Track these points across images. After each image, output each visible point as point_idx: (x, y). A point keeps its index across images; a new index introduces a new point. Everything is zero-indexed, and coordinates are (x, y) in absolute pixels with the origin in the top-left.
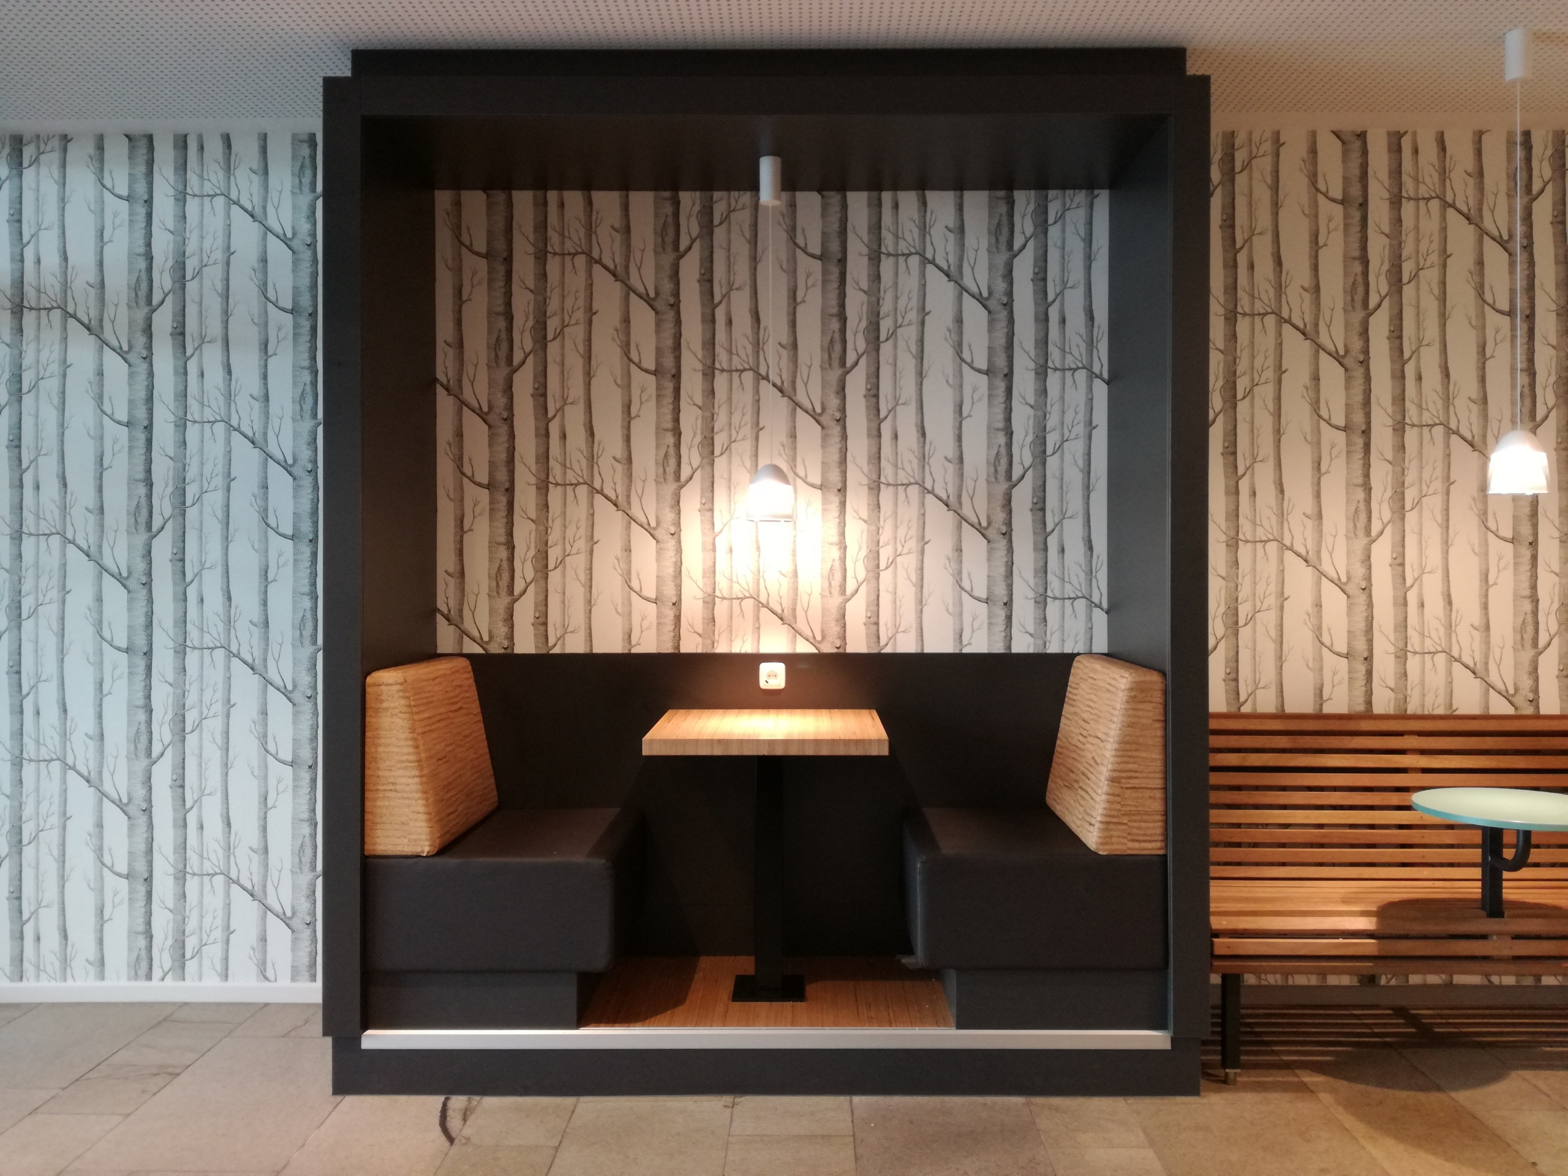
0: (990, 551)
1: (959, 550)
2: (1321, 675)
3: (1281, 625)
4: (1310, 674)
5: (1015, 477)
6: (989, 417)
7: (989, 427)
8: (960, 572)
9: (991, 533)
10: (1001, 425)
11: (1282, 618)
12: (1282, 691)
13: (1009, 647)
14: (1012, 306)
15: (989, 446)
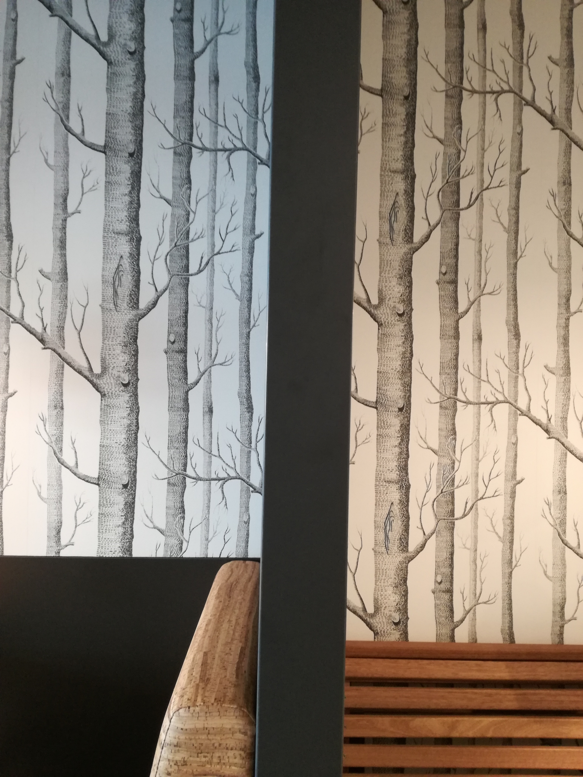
0: (105, 410)
1: (59, 407)
2: (563, 586)
3: (512, 518)
4: (549, 585)
5: (143, 304)
6: (107, 215)
7: (106, 230)
8: (59, 439)
9: (106, 383)
10: (124, 227)
11: (513, 508)
12: (510, 609)
13: (129, 549)
14: (142, 56)
15: (106, 257)
